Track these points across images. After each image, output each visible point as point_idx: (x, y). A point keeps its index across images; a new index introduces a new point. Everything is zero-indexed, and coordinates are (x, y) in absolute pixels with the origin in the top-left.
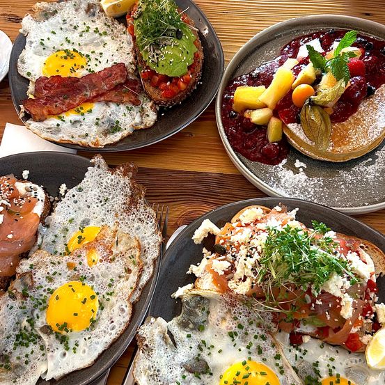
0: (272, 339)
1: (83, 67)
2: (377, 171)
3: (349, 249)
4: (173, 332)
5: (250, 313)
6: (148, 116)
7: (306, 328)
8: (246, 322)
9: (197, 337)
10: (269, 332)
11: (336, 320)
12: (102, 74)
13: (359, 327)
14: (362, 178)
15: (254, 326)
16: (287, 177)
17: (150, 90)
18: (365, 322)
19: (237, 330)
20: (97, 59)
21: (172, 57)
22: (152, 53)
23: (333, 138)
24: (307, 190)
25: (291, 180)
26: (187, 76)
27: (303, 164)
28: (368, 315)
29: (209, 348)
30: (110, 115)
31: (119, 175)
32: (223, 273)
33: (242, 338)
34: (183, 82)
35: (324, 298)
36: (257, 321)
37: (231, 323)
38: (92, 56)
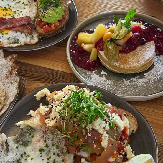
0: (63, 157)
1: (10, 15)
2: (144, 82)
3: (115, 111)
4: (9, 144)
5: (54, 139)
6: (34, 39)
7: (84, 154)
8: (51, 145)
9: (22, 149)
10: (62, 152)
11: (99, 149)
12: (18, 19)
13: (115, 159)
14: (135, 84)
15: (54, 147)
16: (96, 78)
17: (38, 28)
18: (119, 156)
19: (45, 148)
20: (18, 14)
21: (51, 14)
22: (43, 12)
23: (120, 60)
24: (104, 85)
25: (97, 79)
26: (56, 24)
27: (105, 73)
28: (121, 152)
29: (26, 157)
30: (16, 36)
31: (8, 60)
32: (44, 114)
33: (47, 153)
34: (54, 26)
35: (93, 133)
36: (57, 144)
37: (43, 143)
38: (17, 12)
